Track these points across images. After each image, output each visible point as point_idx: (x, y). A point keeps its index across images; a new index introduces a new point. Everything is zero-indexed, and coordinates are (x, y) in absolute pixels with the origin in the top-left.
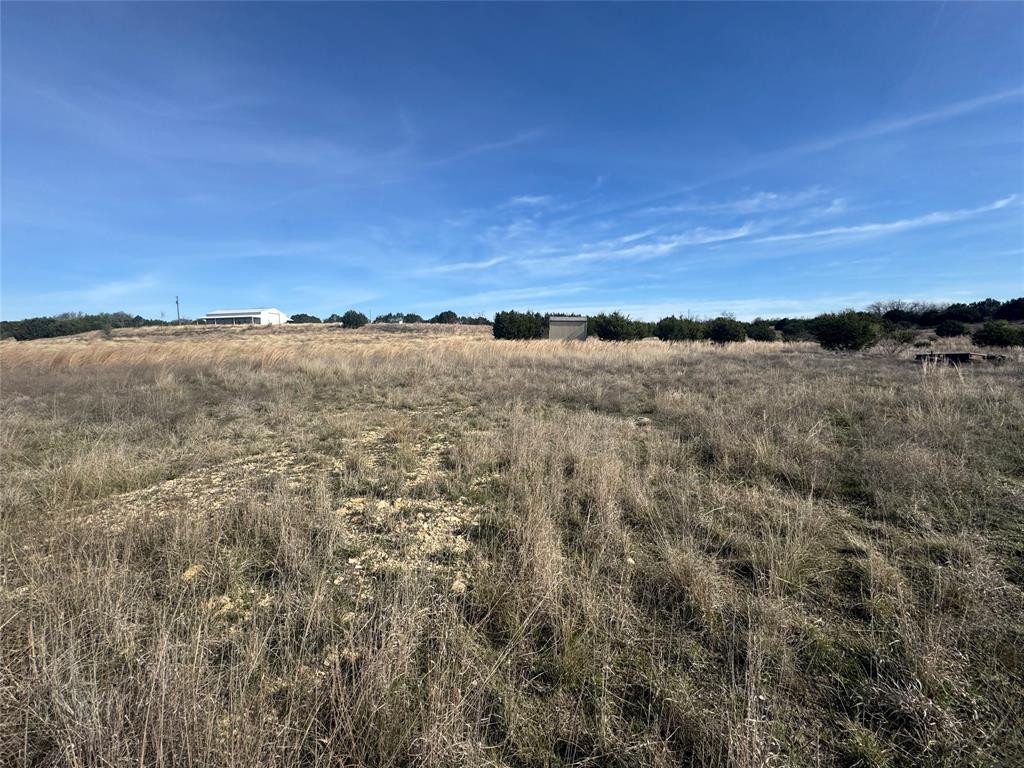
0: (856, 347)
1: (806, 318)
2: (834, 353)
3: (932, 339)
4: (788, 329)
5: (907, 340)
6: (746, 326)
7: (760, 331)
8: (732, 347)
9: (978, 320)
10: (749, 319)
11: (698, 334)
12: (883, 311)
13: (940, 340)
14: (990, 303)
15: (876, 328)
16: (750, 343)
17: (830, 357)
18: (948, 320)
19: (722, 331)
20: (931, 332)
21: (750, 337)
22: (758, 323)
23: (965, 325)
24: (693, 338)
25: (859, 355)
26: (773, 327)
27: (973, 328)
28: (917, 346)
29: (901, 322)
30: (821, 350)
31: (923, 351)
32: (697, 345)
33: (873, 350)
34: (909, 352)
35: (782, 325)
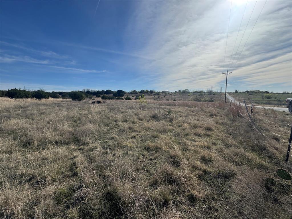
0: (80, 100)
1: (68, 92)
2: (75, 102)
3: (95, 98)
4: (63, 95)
5: (91, 98)
6: (49, 93)
7: (54, 95)
8: (44, 101)
9: (102, 94)
10: (51, 91)
11: (29, 96)
12: (86, 91)
13: (97, 98)
14: (103, 91)
15: (84, 95)
16: (51, 99)
17: (75, 103)
18: (97, 94)
19: (39, 95)
20: (95, 96)
21: (51, 97)
22: (53, 93)
23: (100, 95)
24: (27, 97)
25: (81, 102)
26: (59, 94)
27: (101, 96)
28: (93, 99)
29: (89, 94)
30: (72, 101)
31: (94, 101)
32: (29, 100)
33: (84, 101)
34: (91, 101)
35: (61, 93)
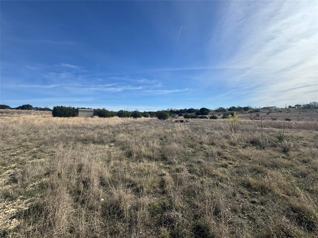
0: (165, 119)
1: (155, 111)
2: (160, 120)
3: (178, 117)
4: (151, 114)
5: (174, 117)
6: (141, 113)
7: (145, 114)
8: (138, 119)
9: (185, 113)
10: (142, 111)
11: (130, 115)
12: (169, 110)
13: (179, 117)
14: (186, 109)
15: (168, 114)
16: (143, 118)
17: (160, 121)
18: (180, 113)
19: (136, 115)
20: (177, 115)
21: (143, 116)
22: (145, 112)
23: (183, 114)
24: (128, 117)
25: (165, 121)
26: (148, 114)
27: (184, 114)
28: (176, 118)
29: (173, 113)
30: (158, 120)
31: (176, 120)
32: (129, 119)
33: (168, 119)
34: (174, 120)
35: (150, 113)
